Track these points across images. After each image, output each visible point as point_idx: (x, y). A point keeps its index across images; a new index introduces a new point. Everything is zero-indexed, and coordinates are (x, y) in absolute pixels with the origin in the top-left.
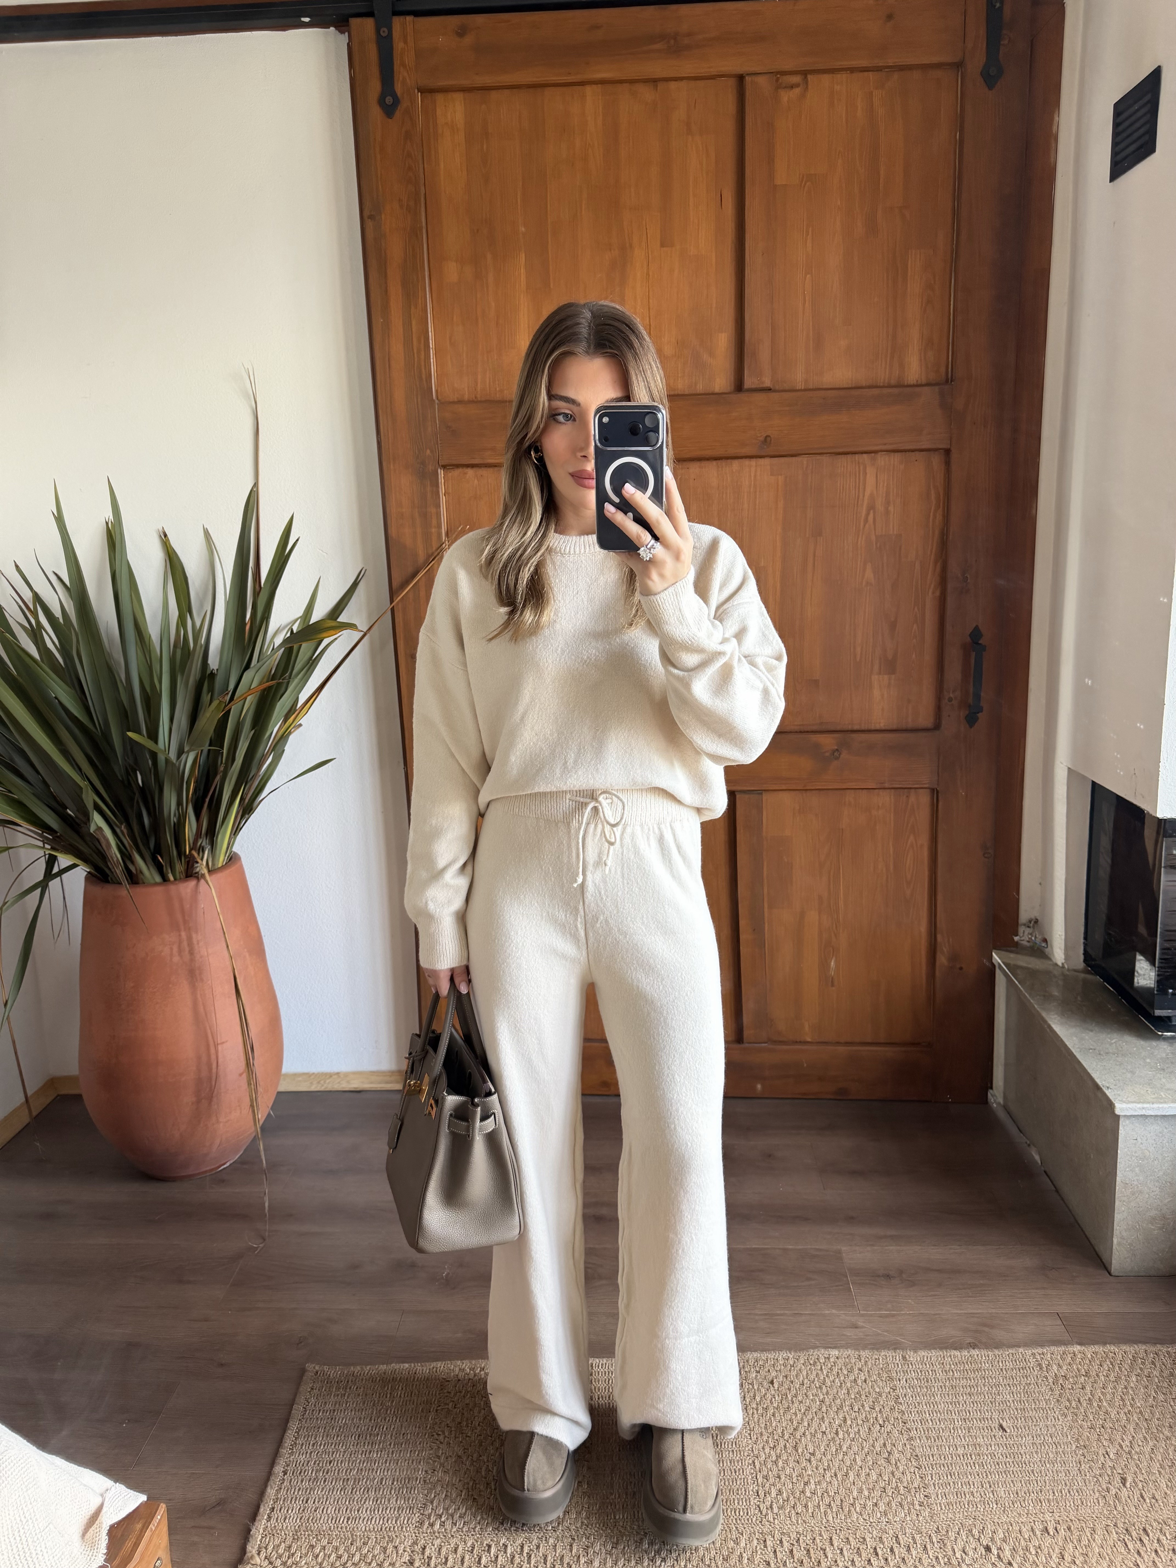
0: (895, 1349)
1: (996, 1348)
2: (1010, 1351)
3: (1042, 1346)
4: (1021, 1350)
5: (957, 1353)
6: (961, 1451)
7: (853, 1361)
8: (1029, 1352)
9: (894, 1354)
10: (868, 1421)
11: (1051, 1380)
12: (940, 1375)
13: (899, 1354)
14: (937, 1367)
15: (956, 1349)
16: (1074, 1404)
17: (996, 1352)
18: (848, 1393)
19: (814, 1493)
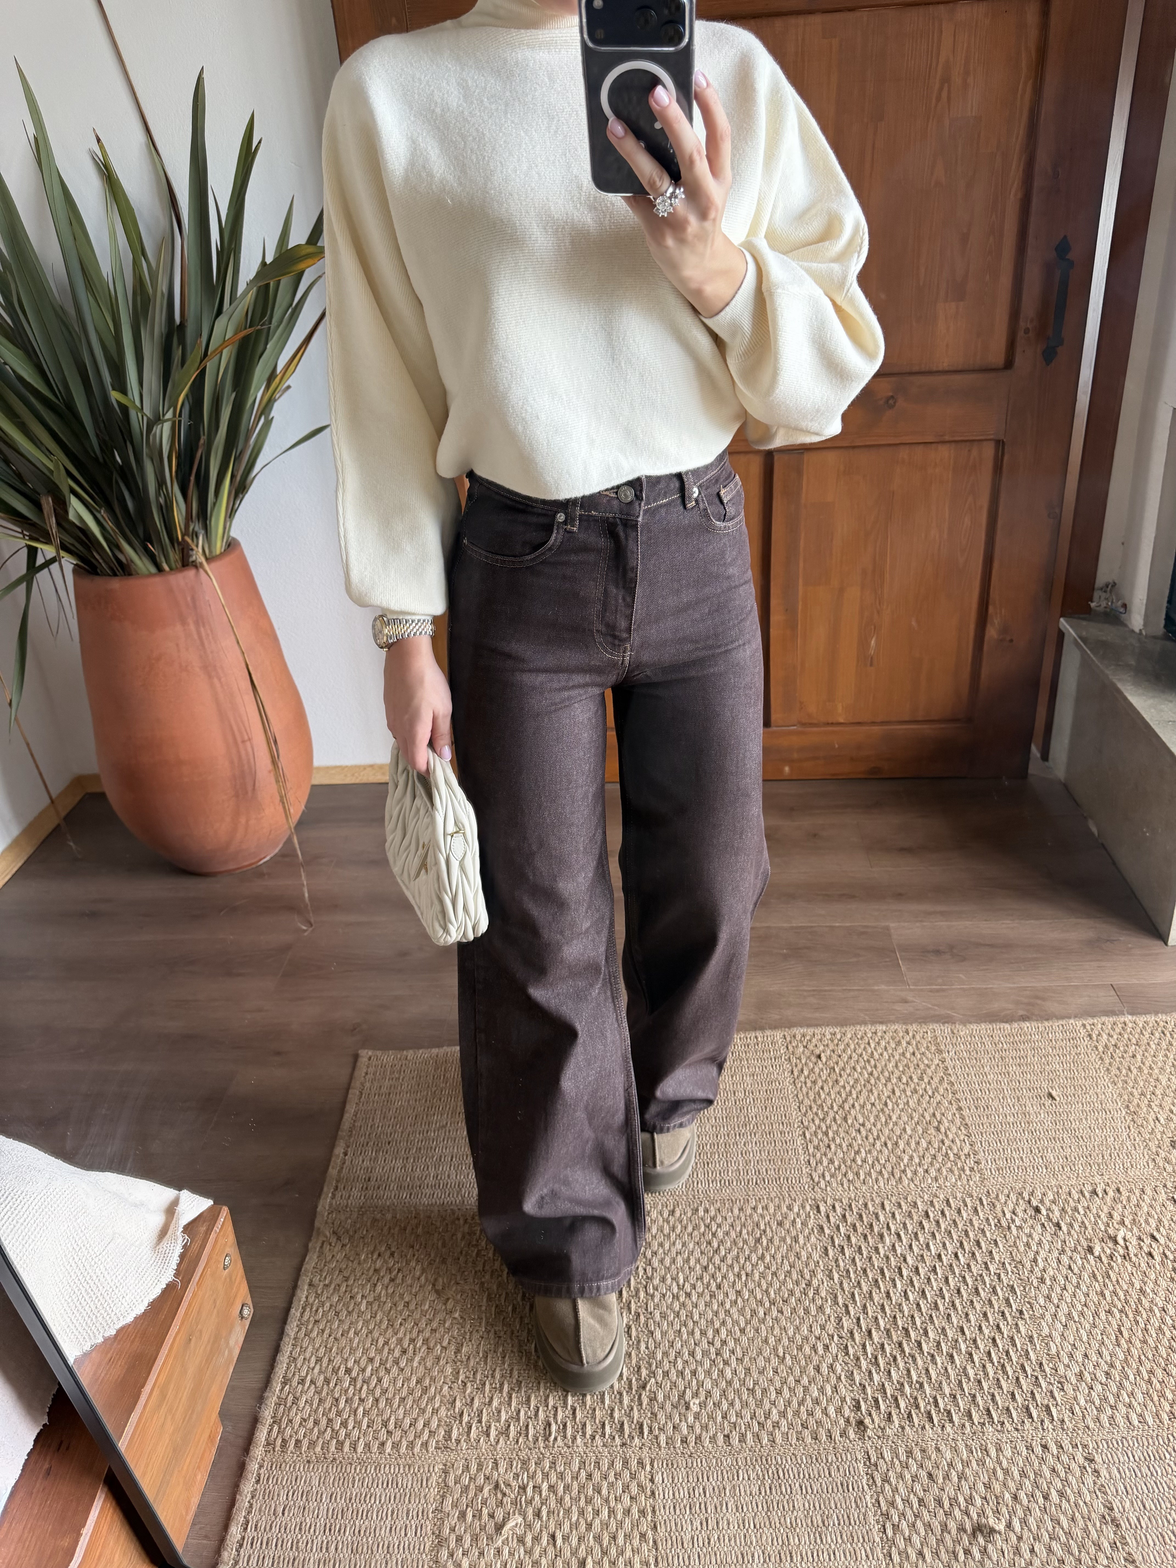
0: (944, 1023)
1: (1047, 1020)
2: (1061, 1022)
3: (1093, 1016)
4: (1072, 1021)
5: (1007, 1026)
6: (1011, 1119)
7: (901, 1034)
8: (1079, 1023)
9: (942, 1028)
10: (916, 1092)
11: (1101, 1049)
12: (989, 1047)
13: (947, 1028)
14: (986, 1040)
15: (1006, 1022)
16: (1124, 1071)
17: (1046, 1024)
18: (897, 1066)
19: (864, 1161)
